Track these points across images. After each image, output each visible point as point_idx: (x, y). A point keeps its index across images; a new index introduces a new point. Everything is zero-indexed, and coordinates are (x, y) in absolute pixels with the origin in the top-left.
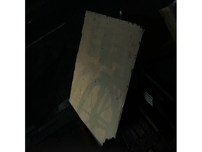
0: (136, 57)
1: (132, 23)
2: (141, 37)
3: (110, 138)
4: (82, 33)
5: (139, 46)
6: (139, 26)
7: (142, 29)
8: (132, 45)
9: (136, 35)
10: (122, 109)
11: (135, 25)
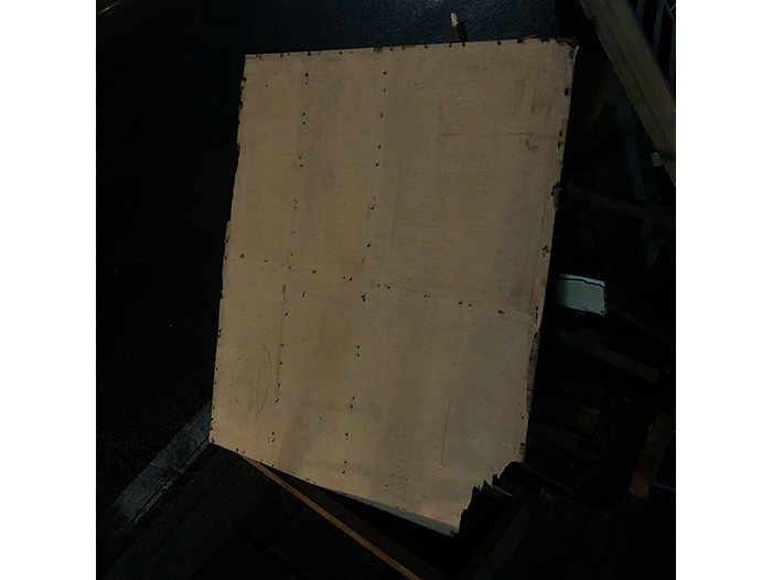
0: (563, 139)
1: (516, 41)
2: (570, 72)
3: (495, 477)
4: (238, 141)
5: (567, 101)
6: (553, 41)
7: (567, 48)
8: (533, 109)
9: (545, 71)
10: (535, 336)
11: (532, 43)
